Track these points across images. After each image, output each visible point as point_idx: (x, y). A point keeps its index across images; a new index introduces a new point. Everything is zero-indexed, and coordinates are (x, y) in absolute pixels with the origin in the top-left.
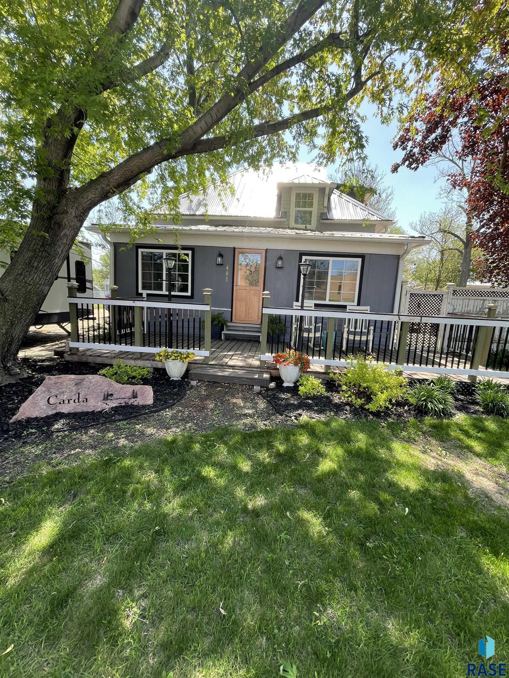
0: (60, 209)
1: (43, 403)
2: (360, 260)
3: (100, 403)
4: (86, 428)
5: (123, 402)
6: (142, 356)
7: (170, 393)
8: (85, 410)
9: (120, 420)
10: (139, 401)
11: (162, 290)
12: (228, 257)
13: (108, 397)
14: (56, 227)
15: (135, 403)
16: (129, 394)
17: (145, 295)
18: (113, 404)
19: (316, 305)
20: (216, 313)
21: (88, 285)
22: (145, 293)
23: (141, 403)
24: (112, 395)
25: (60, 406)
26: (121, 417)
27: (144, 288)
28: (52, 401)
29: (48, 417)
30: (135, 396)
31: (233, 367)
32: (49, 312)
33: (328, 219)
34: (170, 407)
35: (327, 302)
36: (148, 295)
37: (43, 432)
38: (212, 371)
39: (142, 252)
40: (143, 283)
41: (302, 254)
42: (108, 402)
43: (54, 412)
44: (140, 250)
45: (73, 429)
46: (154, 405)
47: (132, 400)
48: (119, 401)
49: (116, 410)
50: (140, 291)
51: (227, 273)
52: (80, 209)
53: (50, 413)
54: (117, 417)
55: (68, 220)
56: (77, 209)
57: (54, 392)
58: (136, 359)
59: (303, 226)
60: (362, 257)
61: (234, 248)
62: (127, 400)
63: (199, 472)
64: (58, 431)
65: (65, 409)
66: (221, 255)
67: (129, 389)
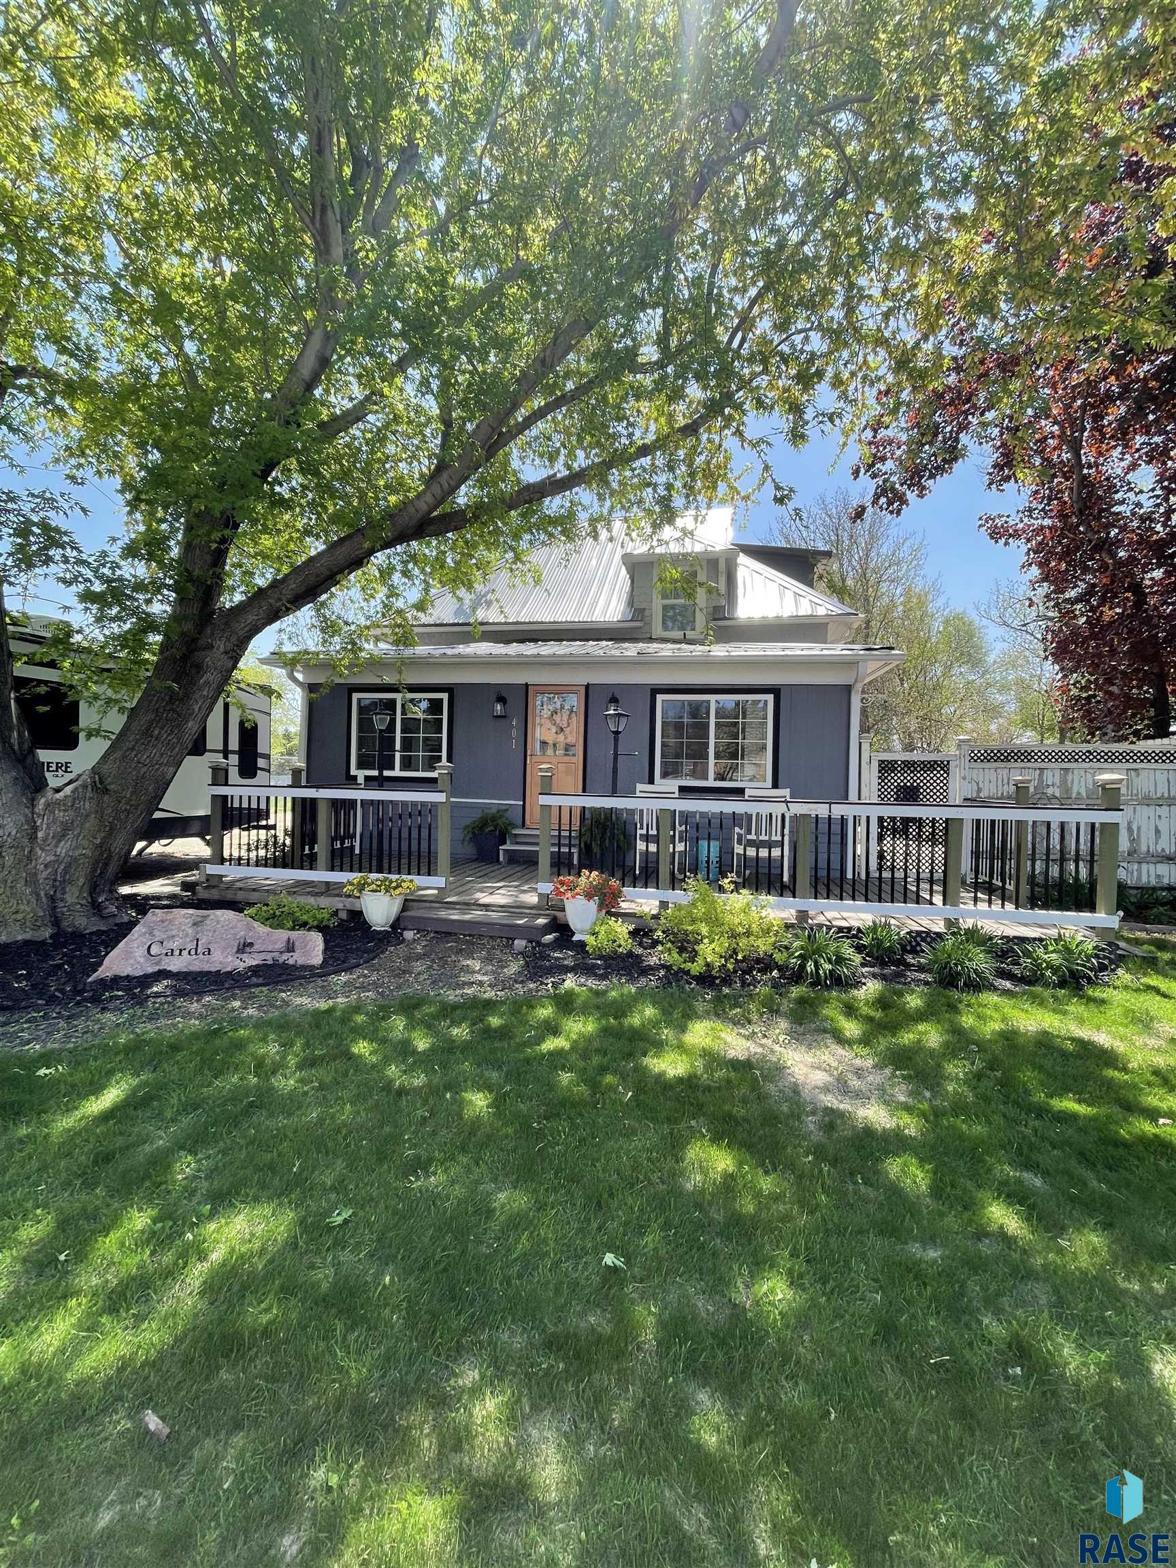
0: (201, 643)
1: (140, 953)
2: (770, 698)
3: (230, 959)
4: (201, 994)
5: (269, 958)
6: (329, 889)
7: (358, 949)
8: (206, 968)
9: (258, 985)
10: (297, 958)
11: (393, 768)
12: (515, 701)
13: (244, 947)
14: (193, 671)
15: (291, 962)
16: (281, 945)
17: (361, 780)
18: (251, 961)
19: (683, 789)
20: (494, 811)
21: (261, 763)
22: (361, 775)
23: (301, 962)
24: (251, 945)
25: (166, 959)
26: (261, 980)
27: (361, 765)
28: (154, 950)
29: (146, 976)
30: (290, 948)
31: (486, 907)
32: (186, 814)
33: (725, 619)
34: (349, 970)
35: (711, 783)
36: (367, 778)
37: (134, 996)
38: (443, 914)
39: (359, 700)
40: (359, 756)
41: (655, 691)
42: (244, 956)
43: (156, 969)
44: (355, 696)
45: (179, 993)
46: (322, 966)
47: (285, 957)
48: (263, 956)
49: (255, 970)
50: (353, 772)
51: (514, 733)
52: (234, 639)
53: (150, 970)
54: (254, 980)
55: (215, 657)
56: (228, 639)
57: (159, 935)
58: (316, 894)
59: (678, 634)
60: (775, 691)
61: (527, 685)
62: (276, 955)
63: (348, 1050)
64: (157, 995)
65: (175, 964)
66: (502, 700)
67: (281, 936)
